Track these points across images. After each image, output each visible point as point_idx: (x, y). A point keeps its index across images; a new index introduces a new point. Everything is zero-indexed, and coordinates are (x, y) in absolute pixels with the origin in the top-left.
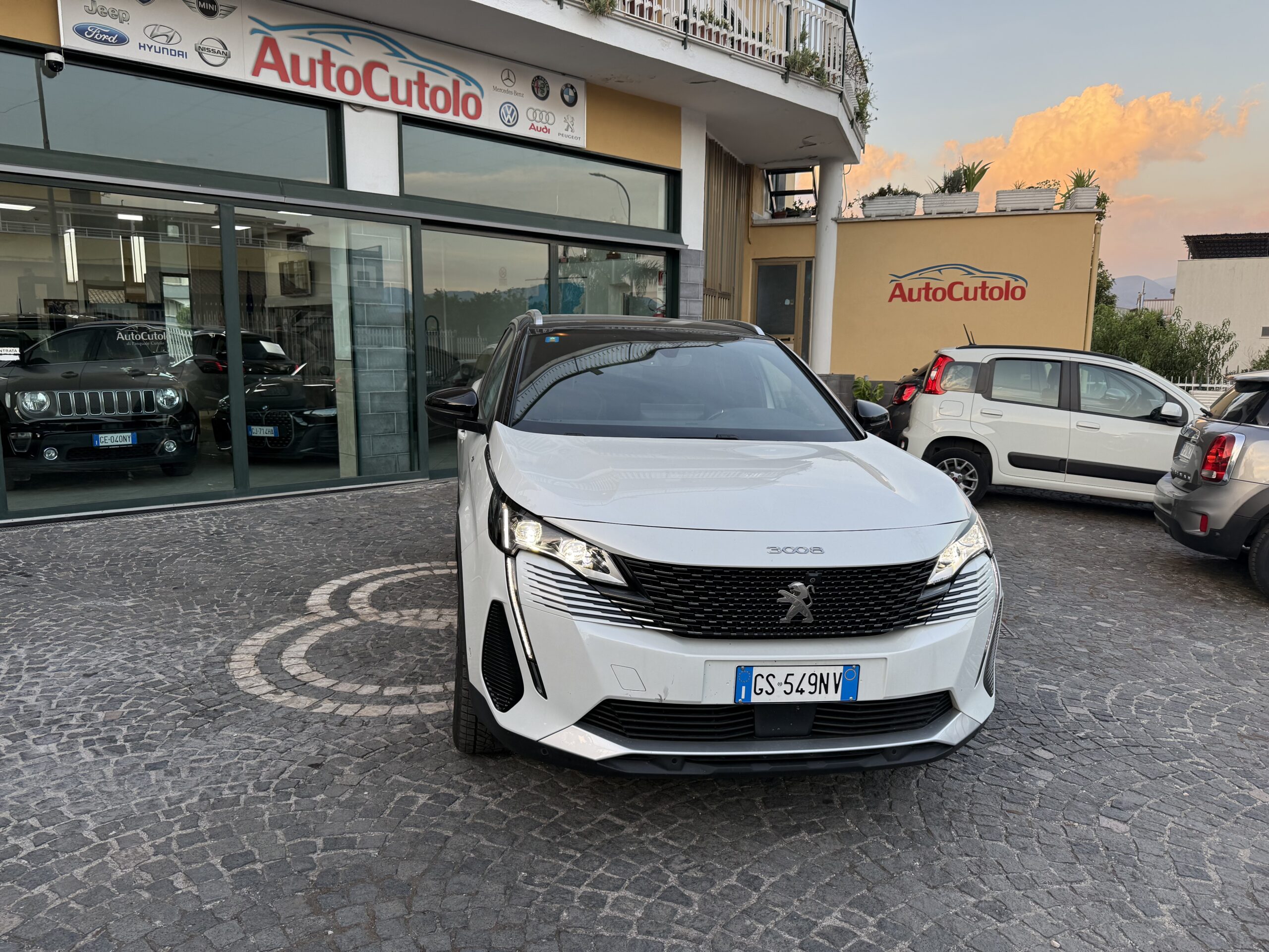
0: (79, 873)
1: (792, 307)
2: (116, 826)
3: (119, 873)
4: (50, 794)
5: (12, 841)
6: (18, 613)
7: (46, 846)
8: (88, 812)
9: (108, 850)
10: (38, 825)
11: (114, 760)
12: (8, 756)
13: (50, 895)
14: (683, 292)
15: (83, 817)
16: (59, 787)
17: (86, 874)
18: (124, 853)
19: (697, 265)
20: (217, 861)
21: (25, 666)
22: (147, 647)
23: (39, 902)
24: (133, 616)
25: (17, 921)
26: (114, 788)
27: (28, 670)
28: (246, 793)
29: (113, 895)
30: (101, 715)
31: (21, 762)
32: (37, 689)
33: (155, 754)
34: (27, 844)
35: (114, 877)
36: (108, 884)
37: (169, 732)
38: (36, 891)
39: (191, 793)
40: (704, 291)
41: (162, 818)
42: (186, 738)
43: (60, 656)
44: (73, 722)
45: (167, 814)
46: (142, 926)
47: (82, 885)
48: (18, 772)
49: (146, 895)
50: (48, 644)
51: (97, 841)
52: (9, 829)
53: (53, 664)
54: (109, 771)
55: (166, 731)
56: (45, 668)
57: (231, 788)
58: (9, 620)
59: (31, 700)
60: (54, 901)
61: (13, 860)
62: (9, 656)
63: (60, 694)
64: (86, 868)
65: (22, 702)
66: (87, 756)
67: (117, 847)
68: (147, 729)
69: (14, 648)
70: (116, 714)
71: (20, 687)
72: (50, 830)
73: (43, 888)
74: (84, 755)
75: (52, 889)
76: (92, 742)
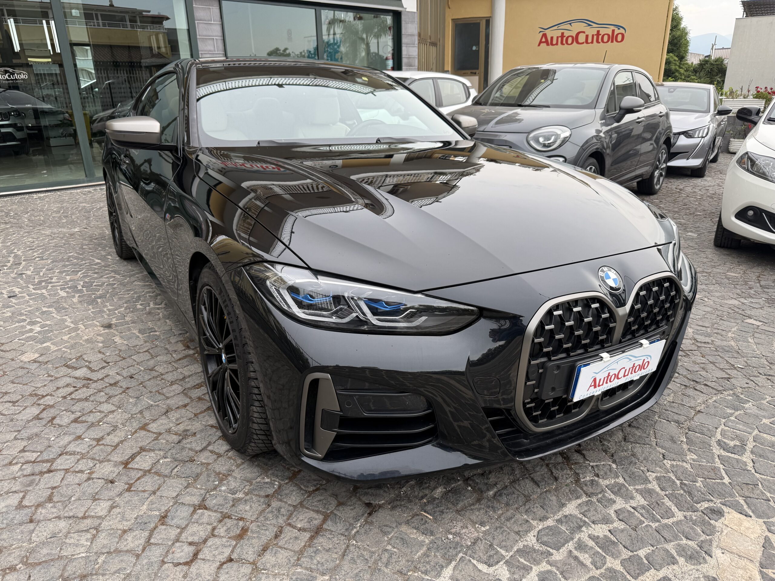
0: (65, 338)
1: (477, 52)
2: (83, 320)
3: (86, 337)
4: (45, 309)
5: (29, 327)
6: (14, 236)
7: (47, 328)
8: (67, 315)
9: (79, 329)
10: (41, 321)
11: (77, 295)
12: (20, 295)
13: (52, 346)
14: (404, 40)
15: (64, 317)
16: (49, 307)
17: (69, 338)
18: (87, 330)
19: (413, 22)
20: (136, 332)
21: (23, 259)
22: (90, 249)
23: (48, 348)
24: (80, 236)
25: (37, 355)
26: (79, 306)
27: (24, 261)
28: (149, 306)
29: (84, 345)
30: (68, 278)
31: (28, 297)
32: (32, 268)
33: (99, 293)
34: (37, 328)
35: (83, 339)
36: (81, 341)
37: (106, 284)
38: (45, 345)
39: (121, 307)
40: (419, 40)
41: (106, 316)
42: (115, 286)
43: (41, 253)
44: (53, 281)
45: (108, 315)
46: (100, 356)
47: (67, 342)
48: (28, 302)
49: (101, 345)
50: (34, 249)
51: (72, 326)
52: (26, 323)
53: (38, 257)
54: (75, 300)
55: (104, 283)
56: (34, 259)
57: (141, 305)
58: (10, 239)
59: (29, 273)
60: (53, 348)
61: (31, 334)
62: (13, 255)
63: (44, 270)
64: (68, 336)
65: (24, 274)
66: (63, 294)
67: (84, 328)
68: (94, 282)
69: (15, 251)
70: (76, 277)
71: (21, 267)
72: (48, 322)
73: (48, 344)
74: (61, 294)
75: (52, 344)
76: (65, 288)
